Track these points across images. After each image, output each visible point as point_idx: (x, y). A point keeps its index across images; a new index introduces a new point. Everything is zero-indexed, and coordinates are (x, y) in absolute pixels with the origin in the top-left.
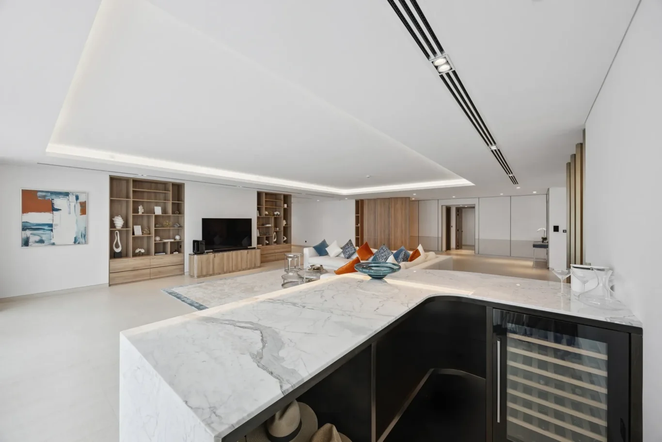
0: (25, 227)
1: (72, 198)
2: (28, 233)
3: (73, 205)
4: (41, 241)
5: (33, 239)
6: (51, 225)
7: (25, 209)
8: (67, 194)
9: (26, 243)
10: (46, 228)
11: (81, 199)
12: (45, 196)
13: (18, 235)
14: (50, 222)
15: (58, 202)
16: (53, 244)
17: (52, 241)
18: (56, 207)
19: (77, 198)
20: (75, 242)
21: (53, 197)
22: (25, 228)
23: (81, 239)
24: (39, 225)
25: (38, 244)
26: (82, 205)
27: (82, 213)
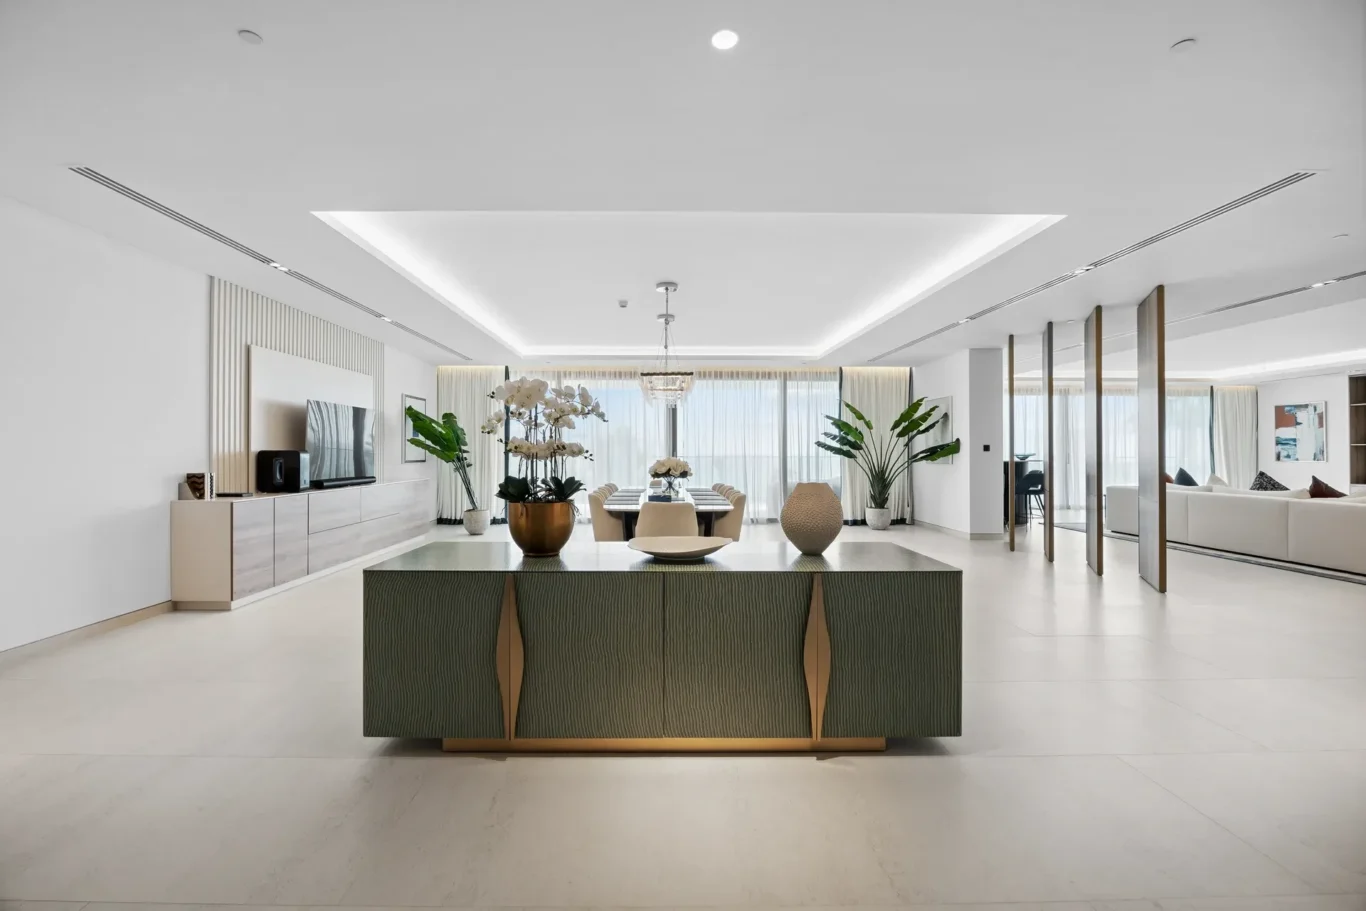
0: (1278, 442)
1: (1311, 409)
2: (1280, 447)
3: (1311, 417)
4: (1288, 456)
5: (1283, 454)
6: (1295, 440)
7: (1278, 426)
8: (1306, 406)
9: (1278, 458)
10: (1292, 442)
11: (1318, 411)
12: (1290, 411)
13: (1273, 449)
14: (1293, 437)
15: (1301, 416)
16: (1297, 460)
17: (1296, 456)
18: (1299, 420)
19: (1315, 409)
20: (1314, 459)
21: (1297, 410)
23: (1320, 455)
24: (1286, 440)
25: (1286, 459)
26: (1320, 417)
27: (1321, 425)
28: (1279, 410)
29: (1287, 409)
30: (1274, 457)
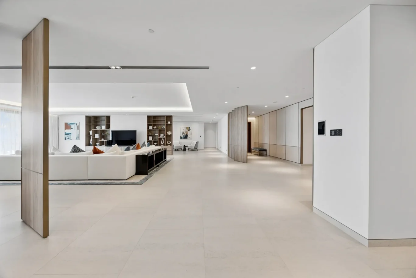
1: (75, 124)
2: (66, 135)
3: (75, 127)
4: (69, 138)
5: (67, 138)
6: (71, 134)
7: (65, 129)
8: (74, 123)
9: (66, 139)
10: (70, 134)
11: (77, 125)
12: (69, 124)
13: (64, 136)
14: (70, 132)
15: (72, 126)
17: (71, 138)
18: (72, 128)
20: (76, 139)
21: (71, 124)
22: (65, 135)
23: (78, 138)
24: (68, 133)
25: (68, 140)
26: (78, 127)
27: (78, 129)
28: (66, 124)
29: (68, 124)
30: (64, 139)
